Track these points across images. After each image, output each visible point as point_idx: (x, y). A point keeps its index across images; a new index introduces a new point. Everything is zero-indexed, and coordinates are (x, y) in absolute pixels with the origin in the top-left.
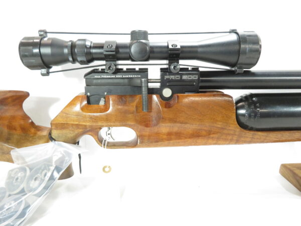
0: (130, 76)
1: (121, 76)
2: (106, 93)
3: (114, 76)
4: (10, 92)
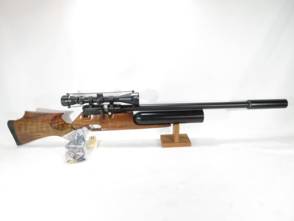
2: (90, 114)
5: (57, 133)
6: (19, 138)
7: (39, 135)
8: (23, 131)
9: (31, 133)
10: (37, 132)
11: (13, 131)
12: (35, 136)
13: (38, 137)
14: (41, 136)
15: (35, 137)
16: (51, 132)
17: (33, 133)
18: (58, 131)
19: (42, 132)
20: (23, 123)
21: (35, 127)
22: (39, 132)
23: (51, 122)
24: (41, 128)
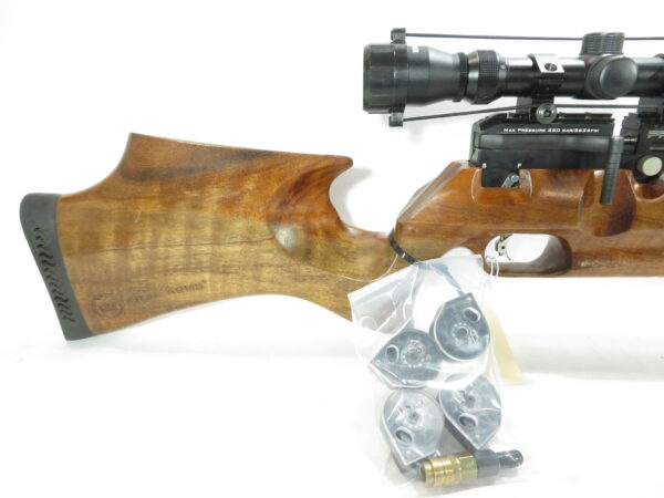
0: (576, 130)
1: (558, 130)
2: (519, 165)
3: (544, 130)
4: (326, 157)
5: (298, 278)
6: (80, 295)
7: (193, 287)
8: (110, 257)
9: (152, 270)
10: (186, 269)
11: (47, 258)
12: (170, 291)
13: (188, 296)
14: (208, 291)
15: (172, 297)
16: (267, 273)
17: (166, 271)
18: (304, 269)
19: (214, 270)
20: (113, 206)
21: (179, 234)
22: (199, 268)
23: (273, 209)
24: (216, 241)
